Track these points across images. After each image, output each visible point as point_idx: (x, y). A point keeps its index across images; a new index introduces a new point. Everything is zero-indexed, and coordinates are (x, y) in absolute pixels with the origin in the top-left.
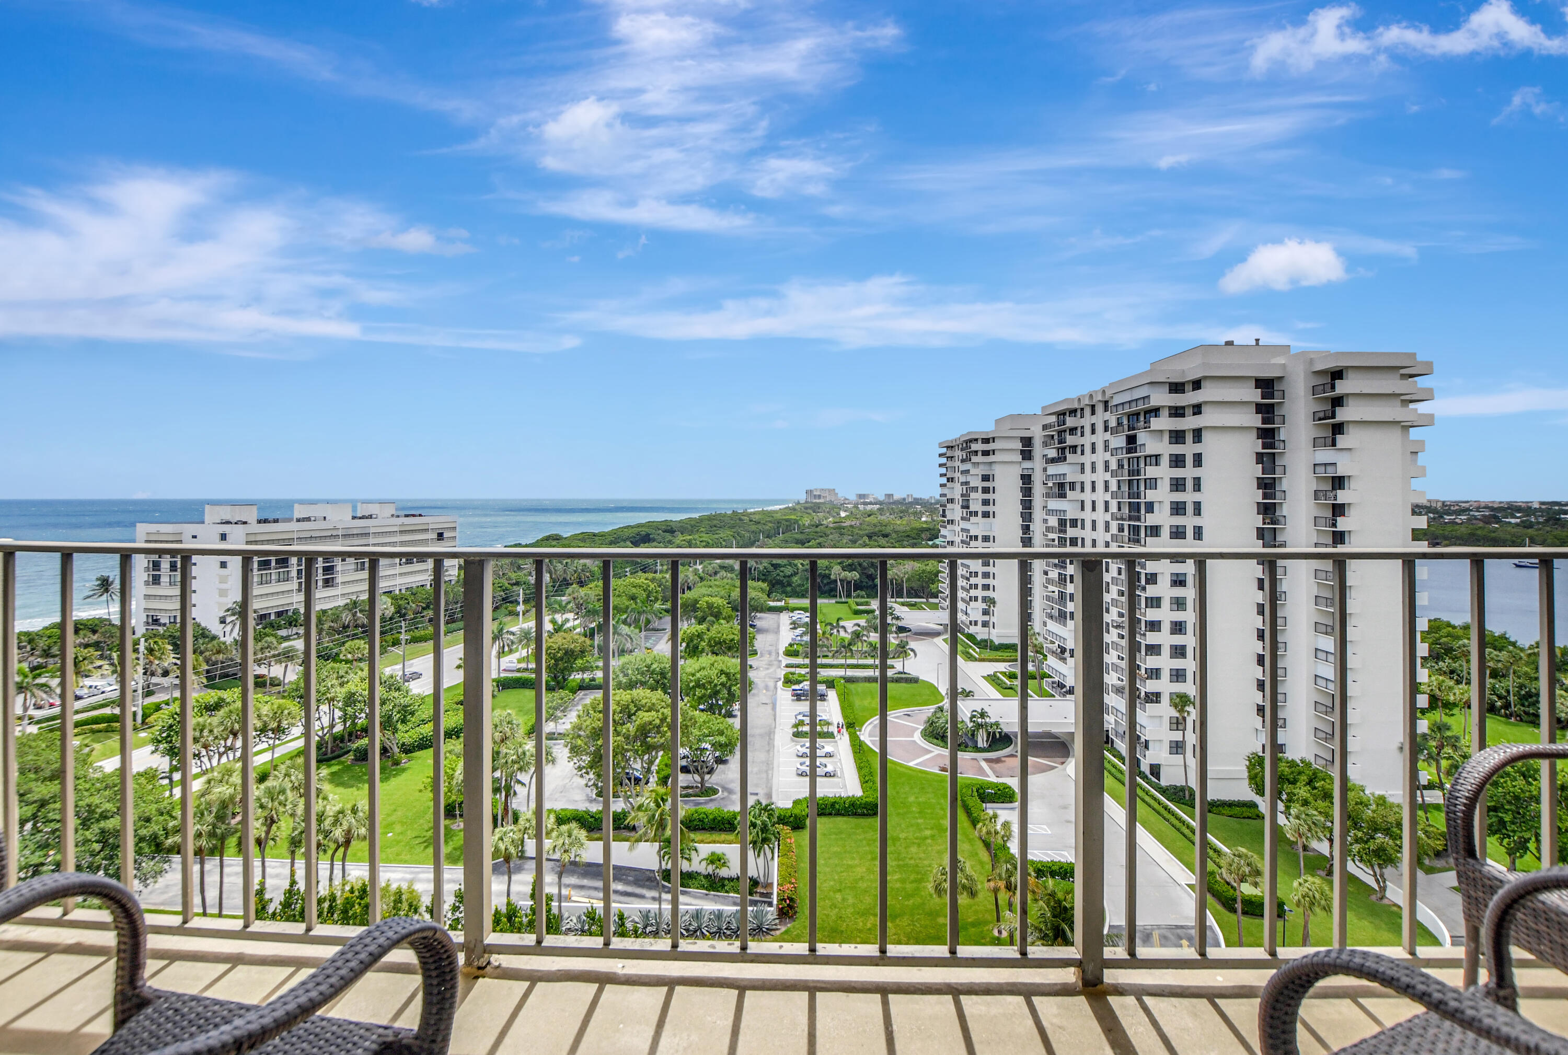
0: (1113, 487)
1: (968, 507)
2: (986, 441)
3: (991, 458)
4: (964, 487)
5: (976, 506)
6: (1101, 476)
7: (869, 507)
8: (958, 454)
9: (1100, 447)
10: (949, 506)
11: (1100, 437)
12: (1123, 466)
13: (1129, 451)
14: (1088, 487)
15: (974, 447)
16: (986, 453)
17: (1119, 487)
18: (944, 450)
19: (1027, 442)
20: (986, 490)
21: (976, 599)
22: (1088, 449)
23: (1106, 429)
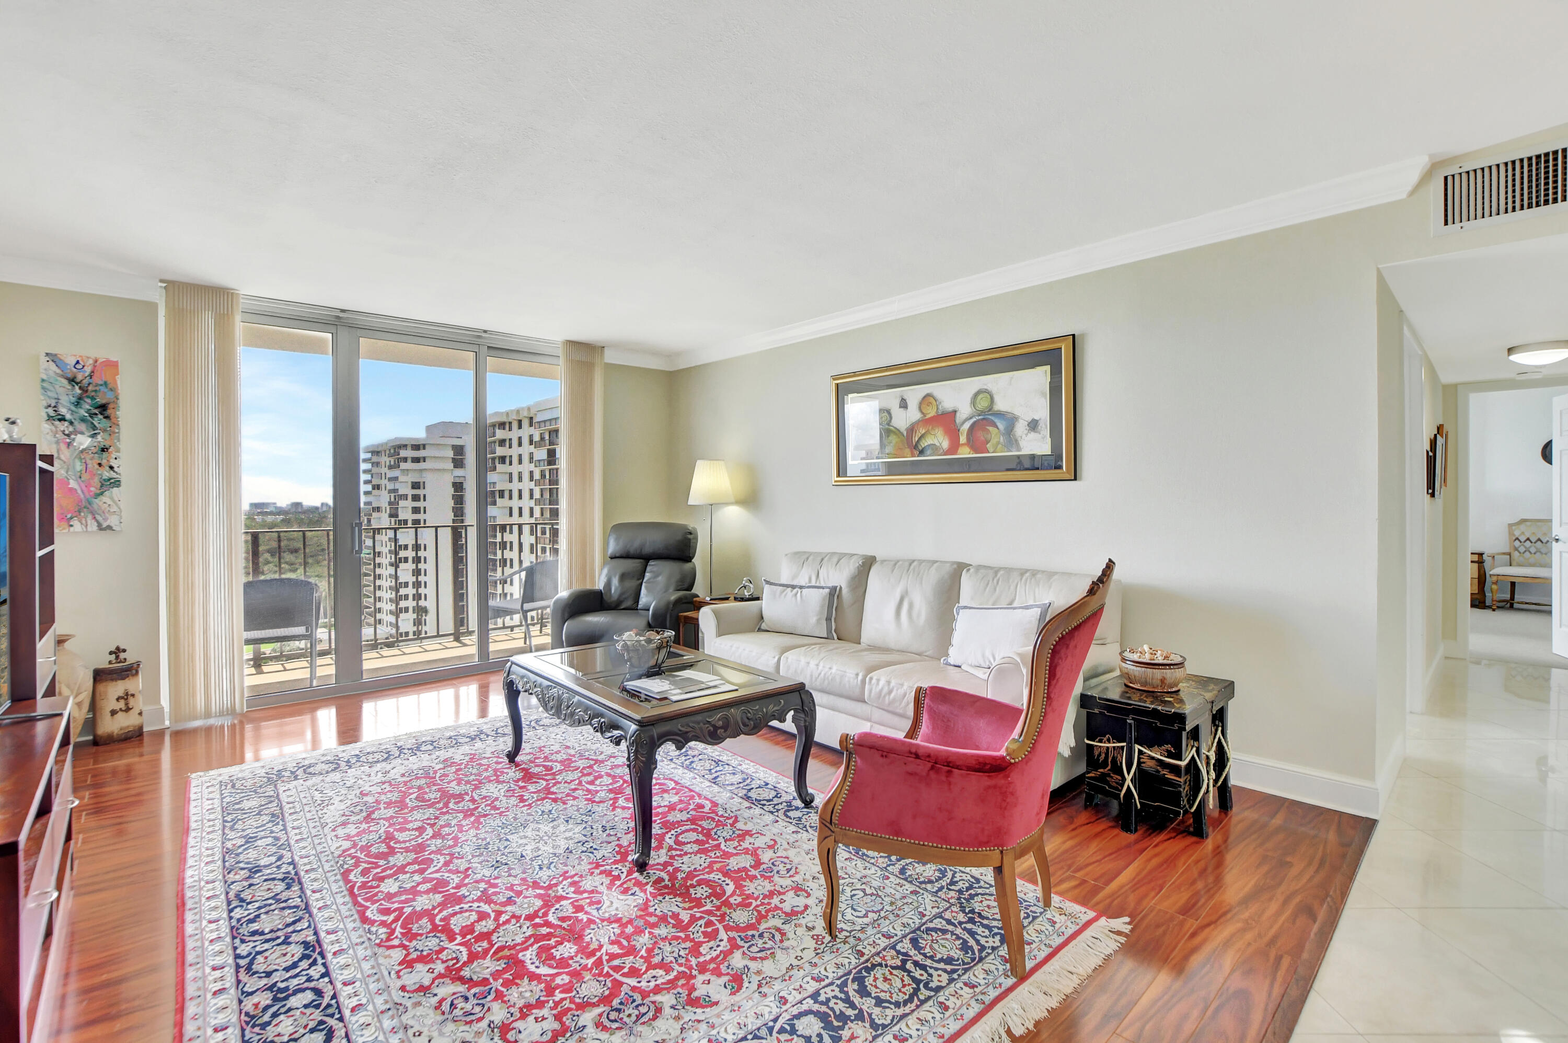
0: (537, 495)
1: (397, 516)
2: (416, 447)
3: (422, 465)
4: (393, 495)
5: (405, 514)
6: (526, 485)
7: (270, 519)
8: (385, 460)
9: (526, 459)
10: (375, 515)
11: (526, 449)
12: (545, 476)
13: (550, 463)
14: (515, 495)
15: (403, 453)
16: (416, 460)
17: (542, 495)
18: (369, 455)
19: (459, 450)
20: (416, 498)
21: (407, 610)
22: (515, 460)
23: (531, 442)
